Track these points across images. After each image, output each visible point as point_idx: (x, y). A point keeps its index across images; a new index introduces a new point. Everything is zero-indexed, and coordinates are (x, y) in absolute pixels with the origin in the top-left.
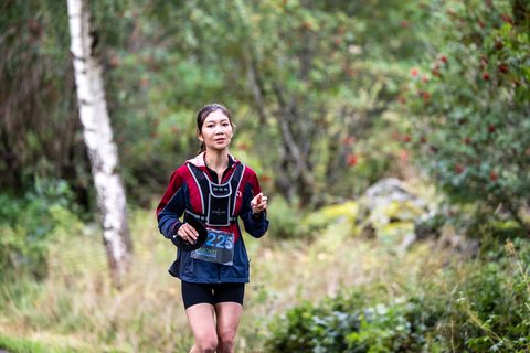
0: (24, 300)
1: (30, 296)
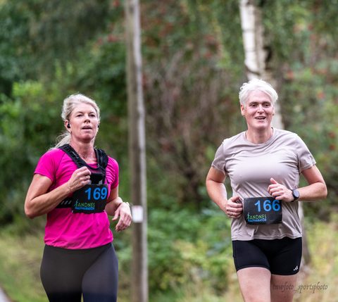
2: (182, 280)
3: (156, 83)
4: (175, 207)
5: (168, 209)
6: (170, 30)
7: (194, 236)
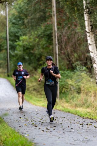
0: (75, 99)
1: (76, 98)
2: (68, 90)
3: (60, 36)
4: (66, 70)
5: (64, 70)
6: (64, 21)
7: (71, 78)
